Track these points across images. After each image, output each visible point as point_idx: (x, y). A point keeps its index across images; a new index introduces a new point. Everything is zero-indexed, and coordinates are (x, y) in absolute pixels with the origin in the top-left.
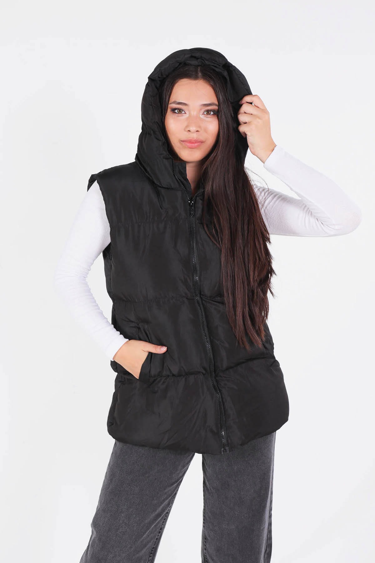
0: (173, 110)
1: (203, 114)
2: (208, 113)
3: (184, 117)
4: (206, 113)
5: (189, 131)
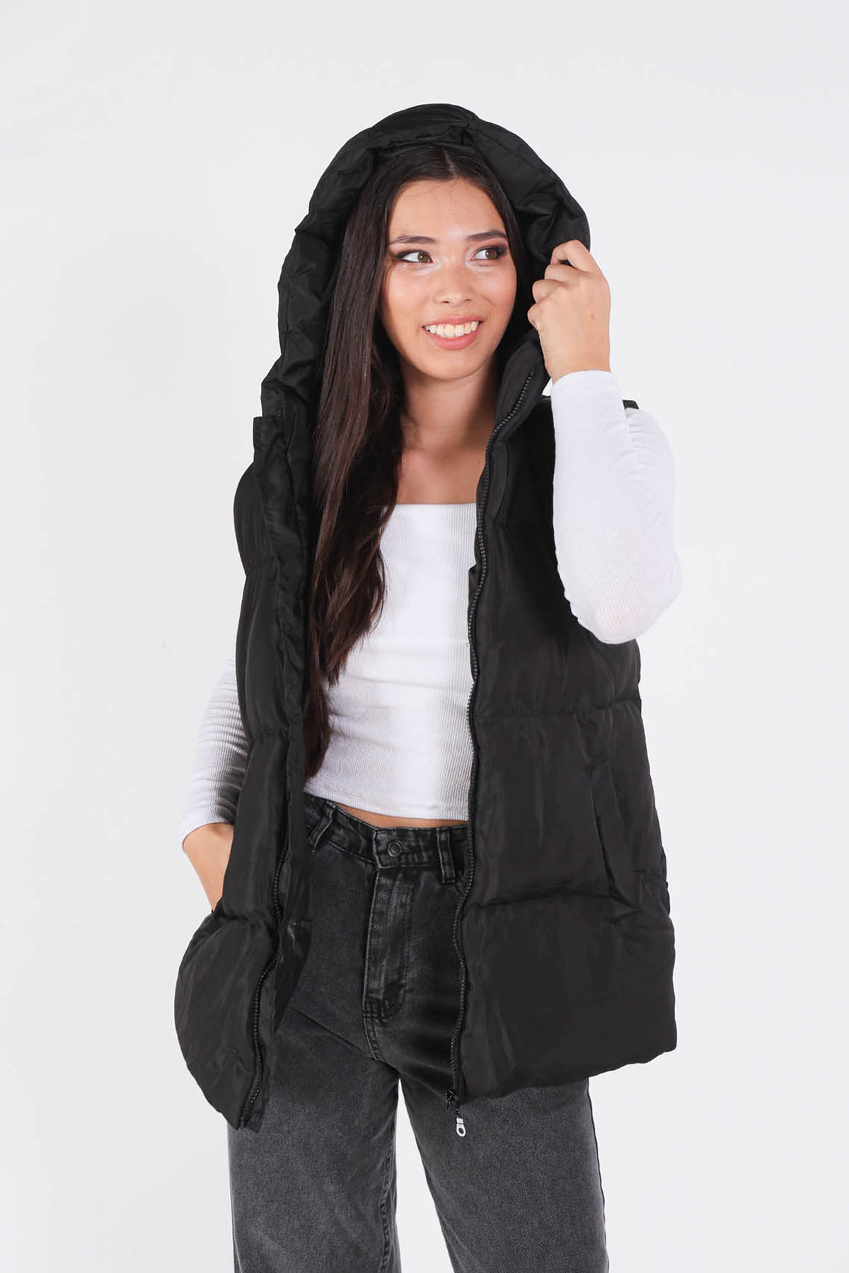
5: (446, 302)
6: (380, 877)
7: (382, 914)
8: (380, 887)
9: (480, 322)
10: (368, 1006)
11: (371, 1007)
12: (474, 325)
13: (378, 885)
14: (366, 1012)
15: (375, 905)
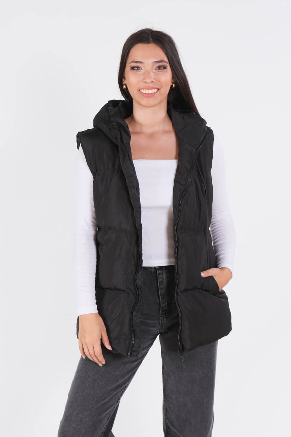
0: (133, 68)
1: (156, 69)
2: (159, 68)
3: (141, 72)
4: (158, 69)
5: (145, 82)
6: (158, 270)
7: (162, 282)
8: (159, 274)
9: (158, 89)
10: (162, 313)
11: (163, 313)
12: (156, 90)
13: (158, 273)
14: (162, 315)
15: (159, 280)
